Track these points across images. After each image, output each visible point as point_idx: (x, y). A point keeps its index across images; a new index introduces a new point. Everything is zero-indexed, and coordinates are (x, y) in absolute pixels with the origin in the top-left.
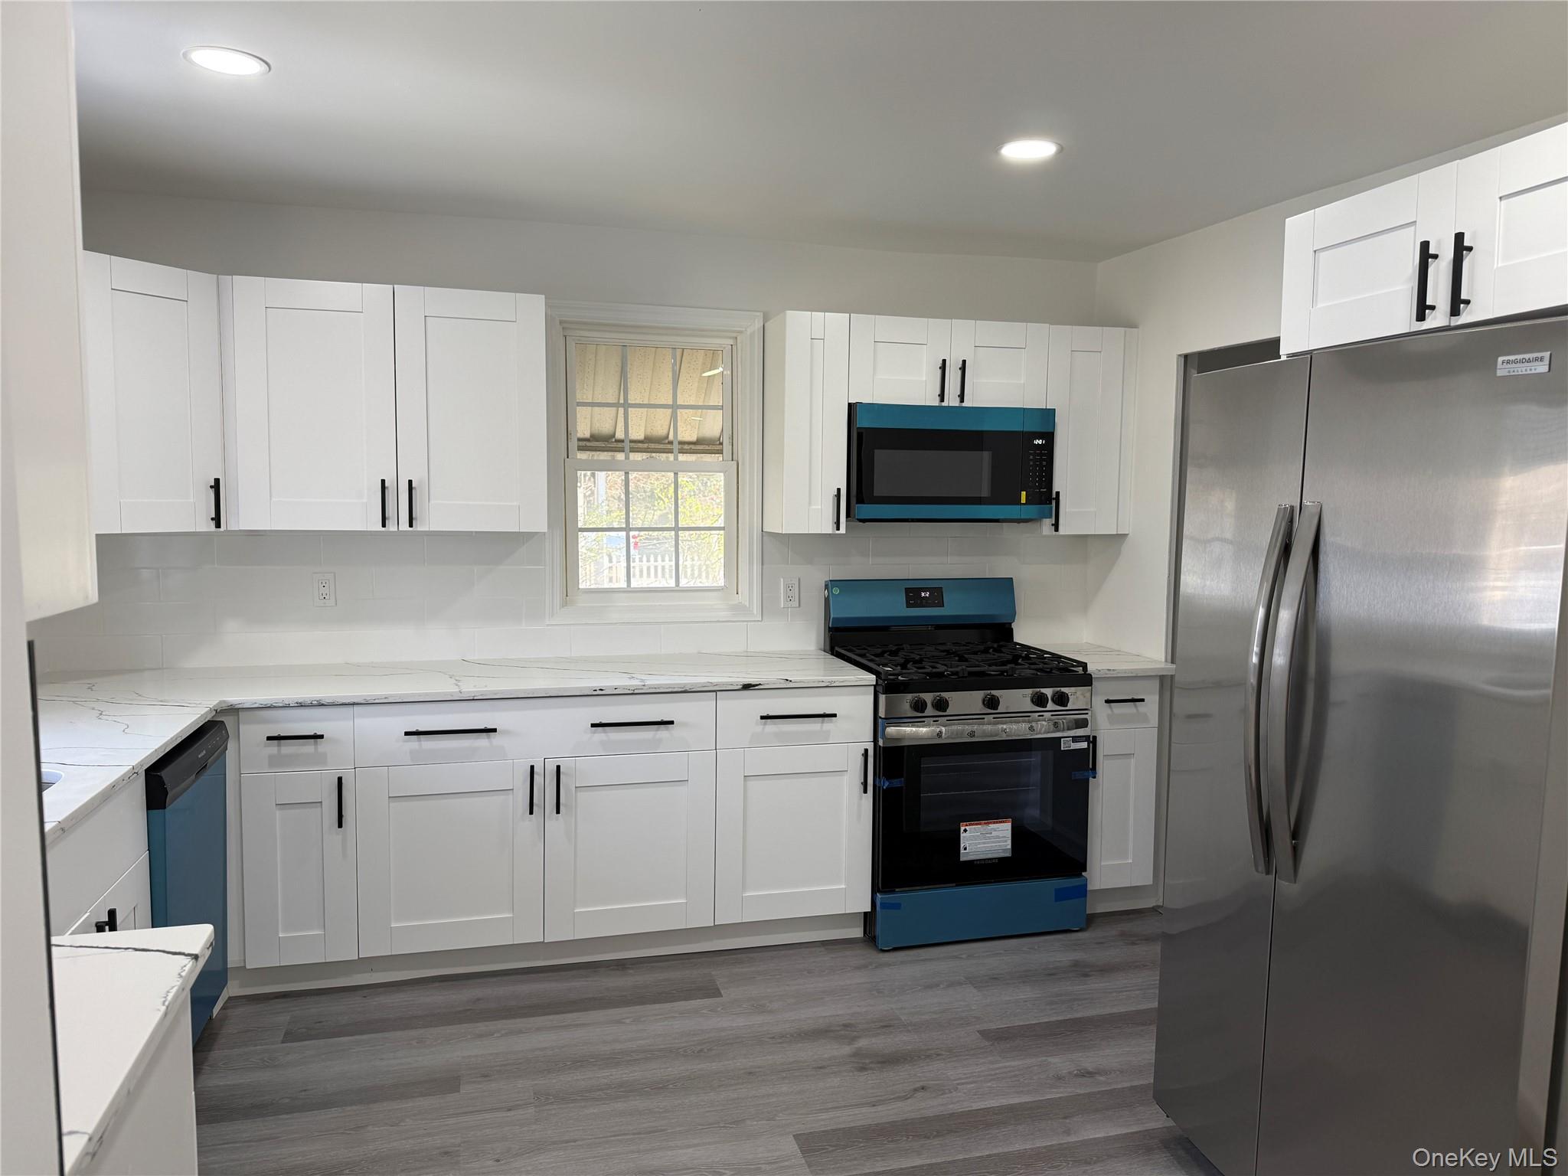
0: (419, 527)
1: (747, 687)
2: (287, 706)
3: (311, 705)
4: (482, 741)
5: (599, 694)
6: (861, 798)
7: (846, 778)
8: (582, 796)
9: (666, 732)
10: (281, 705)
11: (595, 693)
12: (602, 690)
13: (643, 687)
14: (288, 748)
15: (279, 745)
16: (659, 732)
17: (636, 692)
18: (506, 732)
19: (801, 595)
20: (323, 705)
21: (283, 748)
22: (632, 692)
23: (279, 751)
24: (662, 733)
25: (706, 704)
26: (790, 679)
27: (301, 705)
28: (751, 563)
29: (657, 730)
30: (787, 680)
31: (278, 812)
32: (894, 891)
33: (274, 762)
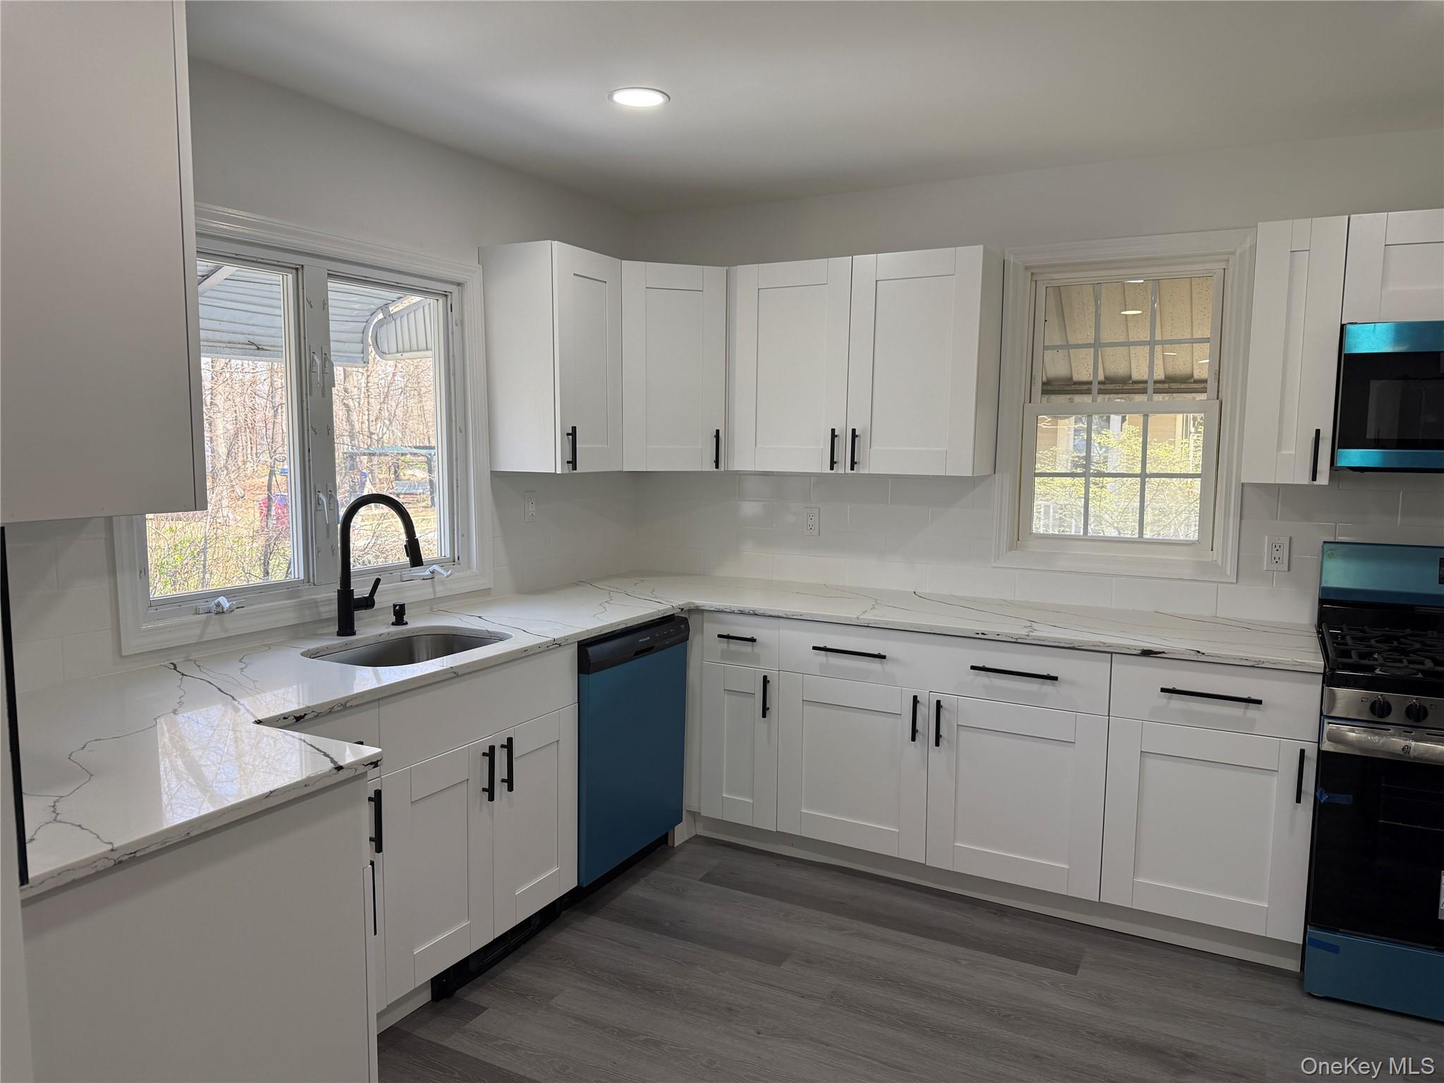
0: (861, 470)
1: (1147, 653)
2: (733, 612)
3: (748, 614)
4: (875, 665)
5: (981, 637)
6: (1296, 808)
7: (1274, 781)
8: (964, 734)
9: (1052, 687)
10: (728, 611)
11: (977, 636)
12: (984, 634)
13: (1027, 637)
14: (735, 646)
15: (728, 643)
16: (1044, 686)
17: (1019, 641)
18: (896, 661)
19: (1294, 556)
20: (756, 615)
21: (731, 646)
22: (1015, 640)
23: (728, 646)
24: (1047, 687)
25: (1099, 667)
26: (1203, 651)
27: (742, 613)
28: (1227, 515)
29: (1043, 684)
30: (1199, 652)
31: (726, 696)
32: (1338, 931)
33: (726, 655)
